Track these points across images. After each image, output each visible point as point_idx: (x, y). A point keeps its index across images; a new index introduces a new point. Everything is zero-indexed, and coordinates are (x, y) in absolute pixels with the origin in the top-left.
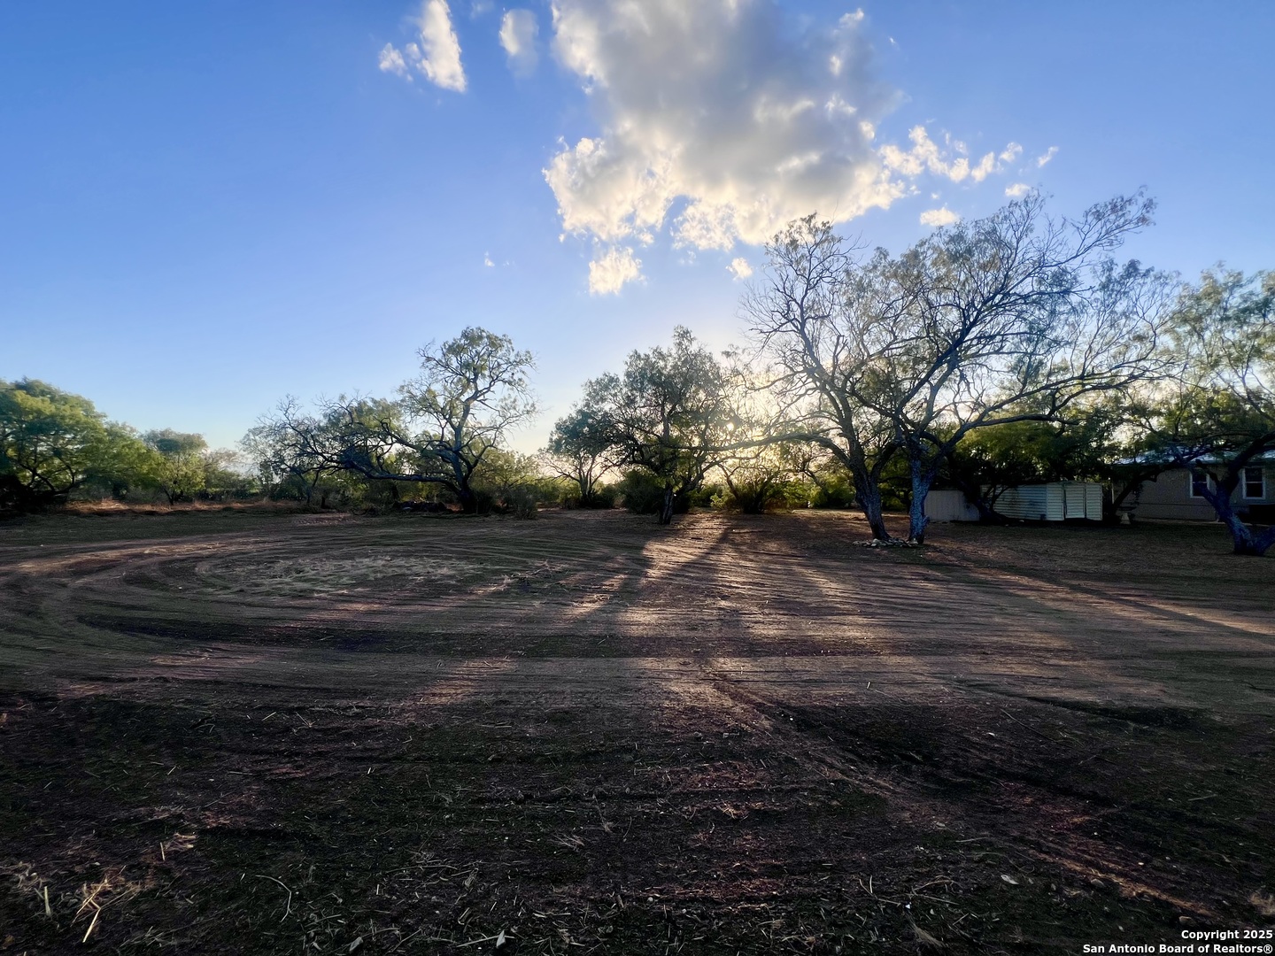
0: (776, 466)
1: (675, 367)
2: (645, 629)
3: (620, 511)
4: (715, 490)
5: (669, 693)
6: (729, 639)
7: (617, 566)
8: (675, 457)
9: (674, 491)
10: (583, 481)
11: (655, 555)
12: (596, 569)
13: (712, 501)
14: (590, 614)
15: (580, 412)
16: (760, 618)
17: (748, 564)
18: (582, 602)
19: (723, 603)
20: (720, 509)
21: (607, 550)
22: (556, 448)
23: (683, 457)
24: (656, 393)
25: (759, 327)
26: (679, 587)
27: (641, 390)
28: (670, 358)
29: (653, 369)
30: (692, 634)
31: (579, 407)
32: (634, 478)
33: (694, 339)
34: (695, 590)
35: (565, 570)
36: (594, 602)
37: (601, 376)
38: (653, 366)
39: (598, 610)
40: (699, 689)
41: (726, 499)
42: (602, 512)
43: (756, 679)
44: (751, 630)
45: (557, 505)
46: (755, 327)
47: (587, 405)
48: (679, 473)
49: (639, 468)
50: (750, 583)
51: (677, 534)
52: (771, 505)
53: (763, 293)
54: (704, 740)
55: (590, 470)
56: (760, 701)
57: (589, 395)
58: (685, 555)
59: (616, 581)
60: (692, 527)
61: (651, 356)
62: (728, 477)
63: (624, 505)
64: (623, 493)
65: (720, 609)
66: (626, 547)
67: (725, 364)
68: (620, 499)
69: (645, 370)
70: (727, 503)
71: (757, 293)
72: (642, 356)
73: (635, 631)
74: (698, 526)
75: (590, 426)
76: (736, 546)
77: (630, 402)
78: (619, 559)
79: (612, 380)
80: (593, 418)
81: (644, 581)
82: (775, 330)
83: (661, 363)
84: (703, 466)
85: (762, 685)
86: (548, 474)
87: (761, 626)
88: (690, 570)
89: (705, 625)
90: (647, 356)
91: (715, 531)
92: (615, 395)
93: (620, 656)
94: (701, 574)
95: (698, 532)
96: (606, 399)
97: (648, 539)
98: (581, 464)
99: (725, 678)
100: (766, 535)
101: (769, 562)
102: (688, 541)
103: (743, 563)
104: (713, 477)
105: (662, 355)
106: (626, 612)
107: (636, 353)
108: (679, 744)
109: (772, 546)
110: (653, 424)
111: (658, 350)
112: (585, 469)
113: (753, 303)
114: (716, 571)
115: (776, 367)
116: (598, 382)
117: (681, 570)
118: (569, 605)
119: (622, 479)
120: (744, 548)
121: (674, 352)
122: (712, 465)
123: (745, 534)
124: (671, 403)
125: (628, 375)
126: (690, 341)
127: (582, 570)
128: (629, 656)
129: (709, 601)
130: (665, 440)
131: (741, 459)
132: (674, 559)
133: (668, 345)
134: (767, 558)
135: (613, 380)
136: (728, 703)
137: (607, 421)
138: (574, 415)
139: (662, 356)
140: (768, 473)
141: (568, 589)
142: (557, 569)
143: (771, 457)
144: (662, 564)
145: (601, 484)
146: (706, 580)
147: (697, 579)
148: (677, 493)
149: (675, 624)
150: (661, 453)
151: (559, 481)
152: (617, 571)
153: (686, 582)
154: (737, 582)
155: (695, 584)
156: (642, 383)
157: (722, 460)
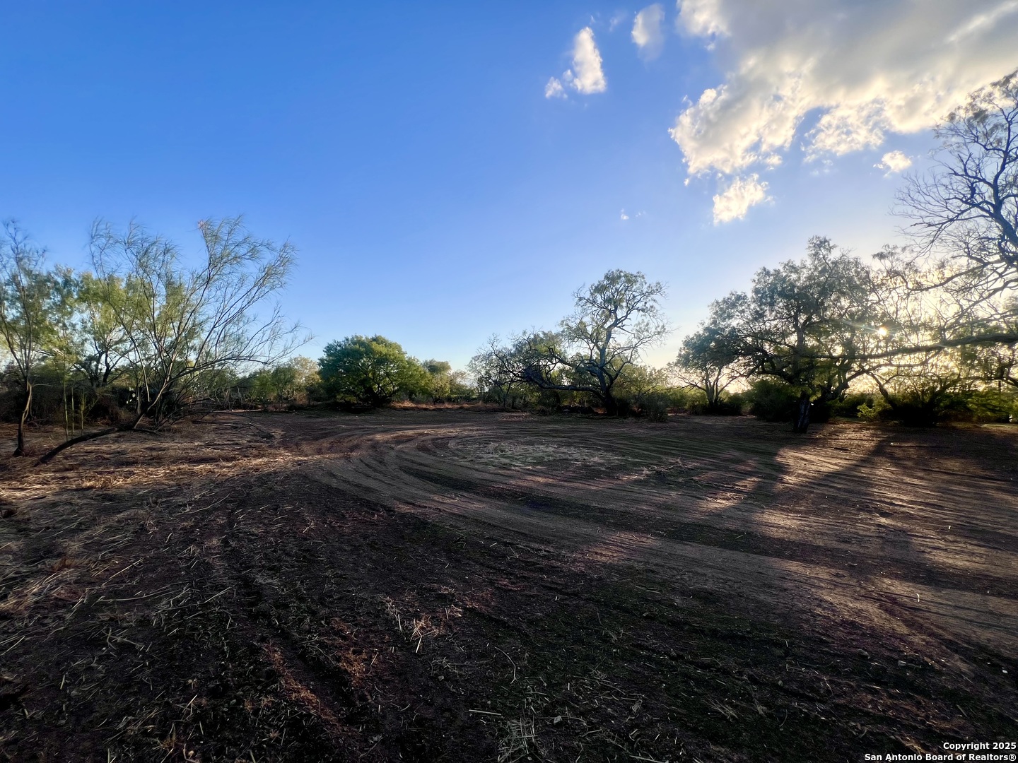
0: (953, 374)
2: (786, 533)
3: (747, 418)
4: (863, 399)
6: (897, 561)
7: (749, 469)
8: (812, 367)
10: (710, 390)
11: (791, 462)
12: (727, 470)
13: (859, 411)
14: (725, 510)
15: (707, 329)
16: (942, 544)
17: (916, 481)
18: (716, 499)
19: (883, 520)
20: (870, 420)
21: (737, 454)
22: (685, 362)
23: (821, 367)
24: (788, 305)
25: (927, 220)
26: (823, 496)
27: (772, 304)
28: (805, 270)
29: (784, 282)
30: (843, 546)
31: (706, 325)
32: (763, 388)
33: (834, 246)
34: (844, 502)
35: (697, 468)
36: (728, 499)
37: (728, 296)
38: (784, 280)
39: (732, 507)
40: (858, 605)
41: (879, 409)
42: (729, 419)
43: (941, 612)
44: (927, 556)
45: (685, 411)
46: (921, 221)
47: (714, 323)
48: (816, 382)
49: (768, 378)
50: (921, 503)
51: (814, 443)
52: (946, 418)
54: (872, 660)
55: (717, 380)
56: (950, 637)
57: (716, 313)
58: (828, 465)
59: (750, 483)
60: (834, 437)
61: (782, 270)
62: (881, 387)
63: (752, 412)
64: (751, 401)
65: (879, 526)
66: (757, 452)
67: (877, 268)
68: (748, 407)
69: (775, 284)
70: (880, 413)
72: (772, 272)
73: (773, 532)
74: (842, 436)
75: (717, 341)
76: (896, 461)
77: (759, 316)
78: (750, 462)
79: (739, 298)
80: (720, 334)
81: (780, 486)
82: (952, 220)
83: (794, 276)
84: (847, 376)
85: (951, 621)
86: (676, 385)
87: (943, 554)
88: (836, 481)
89: (860, 540)
90: (778, 272)
91: (865, 443)
92: (743, 311)
93: (760, 553)
94: (851, 486)
95: (841, 443)
96: (732, 316)
97: (782, 446)
98: (708, 375)
99: (894, 601)
100: (940, 451)
101: (949, 482)
102: (830, 452)
103: (908, 480)
104: (860, 385)
106: (763, 513)
107: (765, 269)
108: (839, 656)
109: (953, 465)
110: (784, 335)
111: (790, 264)
112: (712, 380)
114: (872, 485)
116: (725, 302)
117: (824, 480)
118: (703, 499)
119: (750, 388)
120: (909, 464)
121: (809, 263)
122: (859, 373)
123: (909, 447)
124: (805, 313)
125: (756, 291)
126: (830, 249)
127: (714, 470)
128: (771, 555)
129: (862, 515)
130: (799, 350)
131: (899, 366)
132: (814, 467)
133: (802, 256)
134: (945, 477)
135: (740, 298)
136: (902, 629)
137: (734, 336)
138: (701, 332)
139: (794, 269)
140: (940, 380)
141: (701, 485)
142: (690, 466)
143: (947, 364)
144: (800, 472)
145: (728, 393)
146: (859, 493)
147: (846, 491)
149: (822, 534)
150: (795, 363)
151: (686, 390)
152: (750, 474)
153: (832, 492)
154: (901, 500)
155: (844, 496)
156: (772, 297)
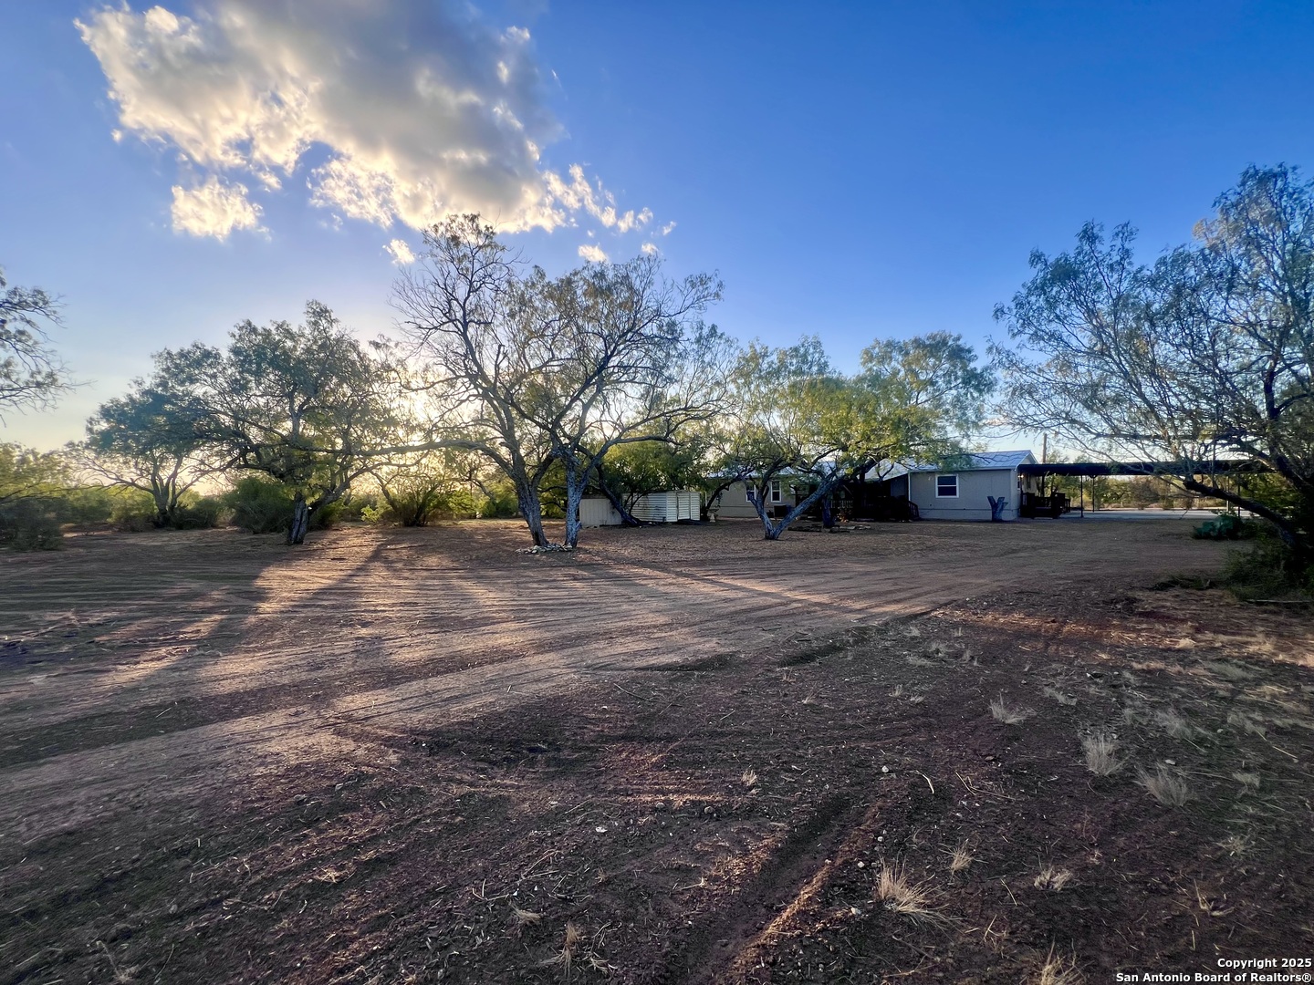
0: (440, 475)
1: (308, 350)
2: (243, 681)
3: (226, 529)
4: (368, 501)
5: (265, 757)
6: (364, 672)
7: (210, 604)
8: (309, 462)
9: (308, 503)
10: (160, 492)
11: (275, 584)
12: (174, 612)
13: (363, 514)
14: (148, 678)
15: (146, 393)
16: (407, 641)
17: (402, 583)
18: (138, 663)
19: (364, 632)
20: (374, 523)
21: (195, 586)
22: (102, 443)
23: (321, 462)
24: (281, 380)
25: (418, 321)
26: (305, 620)
27: (258, 374)
28: (302, 340)
29: (276, 349)
30: (314, 675)
31: (147, 386)
32: (249, 491)
33: (335, 321)
34: (329, 621)
35: (109, 620)
36: (159, 659)
37: (187, 347)
38: (276, 345)
39: (165, 669)
40: (311, 741)
41: (382, 511)
42: (196, 533)
43: (389, 711)
44: (393, 657)
45: (111, 526)
46: (412, 320)
47: (164, 384)
48: (313, 481)
49: (260, 475)
50: (402, 604)
51: (309, 554)
52: (435, 516)
53: (421, 285)
54: (308, 802)
55: (175, 475)
56: (390, 734)
57: (167, 370)
58: (320, 580)
59: (205, 626)
60: (334, 546)
61: (274, 332)
62: (383, 487)
63: (234, 523)
64: (231, 507)
65: (358, 638)
66: (230, 578)
67: (374, 356)
68: (227, 515)
69: (264, 348)
70: (382, 516)
71: (414, 283)
72: (260, 330)
73: (227, 687)
74: (342, 544)
75: (169, 414)
76: (389, 564)
77: (239, 387)
78: (216, 594)
79: (207, 354)
80: (174, 404)
81: (252, 619)
82: (436, 328)
83: (289, 344)
84: (350, 473)
85: (395, 716)
86: (90, 482)
87: (405, 650)
88: (325, 597)
89: (334, 660)
90: (267, 333)
91: (364, 549)
92: (214, 376)
93: (192, 726)
94: (340, 600)
95: (339, 552)
96: (197, 380)
97: (268, 565)
98: (157, 468)
99: (349, 719)
100: (425, 549)
101: (427, 578)
102: (326, 563)
103: (395, 582)
104: (364, 486)
105: (291, 334)
106: (216, 663)
107: (249, 324)
108: (268, 819)
109: (432, 561)
110: (278, 419)
111: (285, 327)
112: (165, 475)
113: (410, 293)
114: (359, 595)
115: (435, 367)
116: (182, 355)
117: (311, 599)
118: (108, 671)
119: (230, 488)
120: (400, 565)
121: (307, 332)
122: (361, 471)
123: (402, 550)
124: (305, 394)
125: (236, 351)
126: (331, 322)
127: (146, 617)
128: (211, 722)
129: (345, 631)
130: (294, 441)
131: (399, 466)
132: (303, 586)
133: (299, 321)
134: (425, 574)
135: (208, 356)
136: (348, 746)
137: (199, 408)
138: (137, 396)
139: (289, 334)
140: (431, 482)
141: (111, 648)
142: (93, 621)
143: (434, 464)
144: (285, 594)
145: (196, 496)
146: (347, 607)
147: (333, 607)
148: (313, 505)
149: (292, 667)
150: (289, 457)
151: (113, 491)
152: (210, 611)
153: (318, 612)
154: (384, 605)
155: (330, 613)
156: (259, 365)
157: (374, 467)
